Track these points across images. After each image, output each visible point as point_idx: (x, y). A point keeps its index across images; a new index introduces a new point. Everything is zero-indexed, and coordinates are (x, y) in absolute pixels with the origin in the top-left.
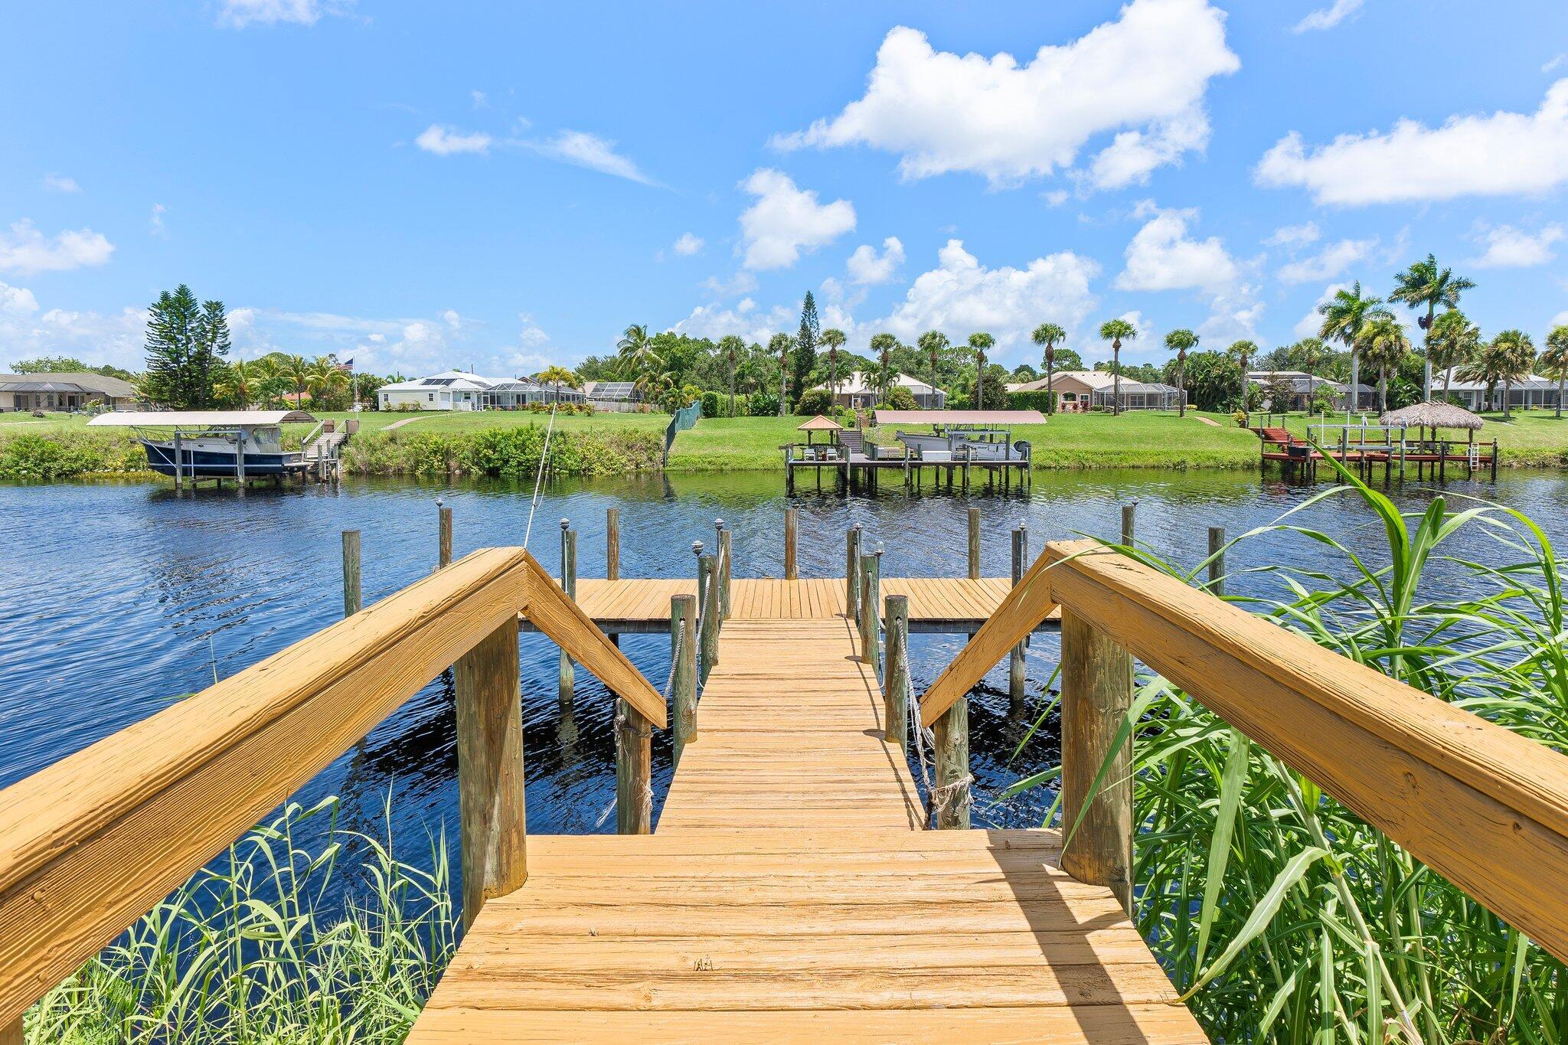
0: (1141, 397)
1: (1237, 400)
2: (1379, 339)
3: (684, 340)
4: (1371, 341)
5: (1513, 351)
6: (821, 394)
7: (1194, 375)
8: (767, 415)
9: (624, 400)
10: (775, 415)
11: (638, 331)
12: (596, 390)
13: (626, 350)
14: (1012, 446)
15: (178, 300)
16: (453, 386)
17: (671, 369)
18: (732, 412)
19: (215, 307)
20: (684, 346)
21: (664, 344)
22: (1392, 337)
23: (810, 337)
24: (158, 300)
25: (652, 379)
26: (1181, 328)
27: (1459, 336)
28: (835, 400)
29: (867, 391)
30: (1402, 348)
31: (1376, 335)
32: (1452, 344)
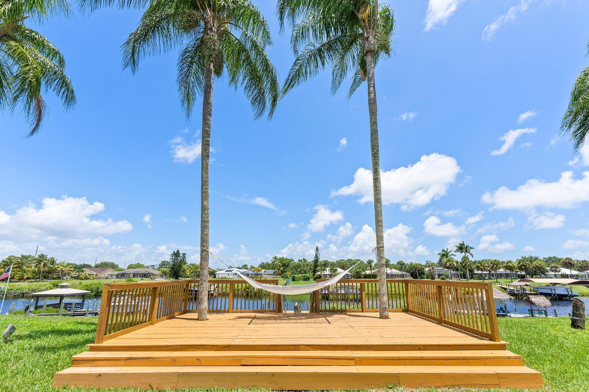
0: (398, 275)
1: (423, 276)
2: (448, 263)
3: (286, 259)
4: (446, 263)
5: (481, 266)
6: (319, 275)
7: (412, 269)
8: (307, 280)
9: (272, 275)
10: (308, 280)
11: (276, 258)
12: (264, 272)
13: (273, 262)
14: (358, 290)
15: (177, 253)
16: (233, 272)
17: (283, 266)
18: (299, 279)
19: (184, 254)
20: (286, 261)
21: (282, 260)
22: (451, 263)
23: (318, 258)
24: (173, 253)
25: (278, 269)
26: (401, 260)
27: (467, 262)
28: (323, 276)
29: (331, 274)
30: (454, 265)
31: (447, 262)
32: (466, 264)
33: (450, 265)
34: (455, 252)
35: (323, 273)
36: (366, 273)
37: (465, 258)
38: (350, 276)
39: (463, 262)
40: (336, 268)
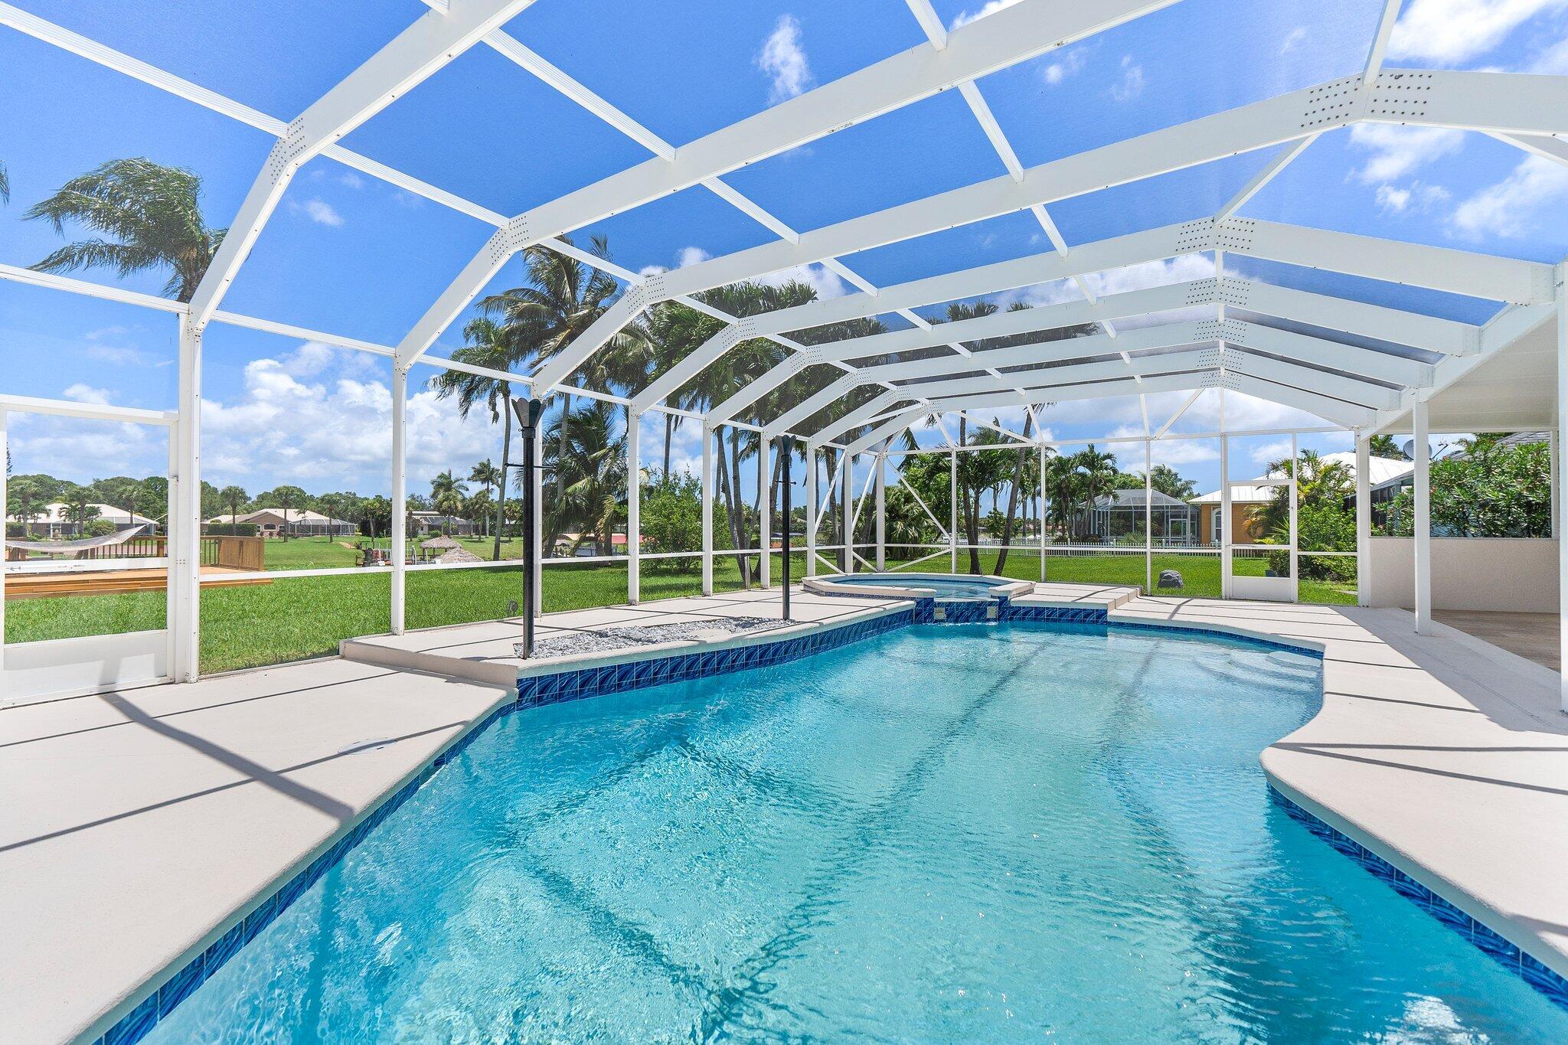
2: (445, 503)
4: (442, 504)
22: (453, 501)
27: (483, 502)
28: (29, 528)
29: (67, 522)
30: (456, 507)
31: (444, 501)
32: (481, 506)
33: (450, 507)
34: (469, 479)
35: (29, 521)
36: (220, 521)
37: (483, 495)
38: (153, 530)
39: (477, 503)
40: (96, 506)
